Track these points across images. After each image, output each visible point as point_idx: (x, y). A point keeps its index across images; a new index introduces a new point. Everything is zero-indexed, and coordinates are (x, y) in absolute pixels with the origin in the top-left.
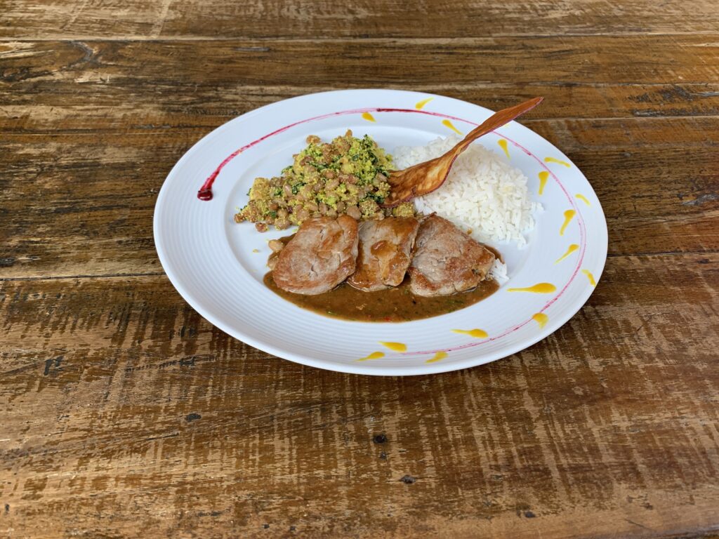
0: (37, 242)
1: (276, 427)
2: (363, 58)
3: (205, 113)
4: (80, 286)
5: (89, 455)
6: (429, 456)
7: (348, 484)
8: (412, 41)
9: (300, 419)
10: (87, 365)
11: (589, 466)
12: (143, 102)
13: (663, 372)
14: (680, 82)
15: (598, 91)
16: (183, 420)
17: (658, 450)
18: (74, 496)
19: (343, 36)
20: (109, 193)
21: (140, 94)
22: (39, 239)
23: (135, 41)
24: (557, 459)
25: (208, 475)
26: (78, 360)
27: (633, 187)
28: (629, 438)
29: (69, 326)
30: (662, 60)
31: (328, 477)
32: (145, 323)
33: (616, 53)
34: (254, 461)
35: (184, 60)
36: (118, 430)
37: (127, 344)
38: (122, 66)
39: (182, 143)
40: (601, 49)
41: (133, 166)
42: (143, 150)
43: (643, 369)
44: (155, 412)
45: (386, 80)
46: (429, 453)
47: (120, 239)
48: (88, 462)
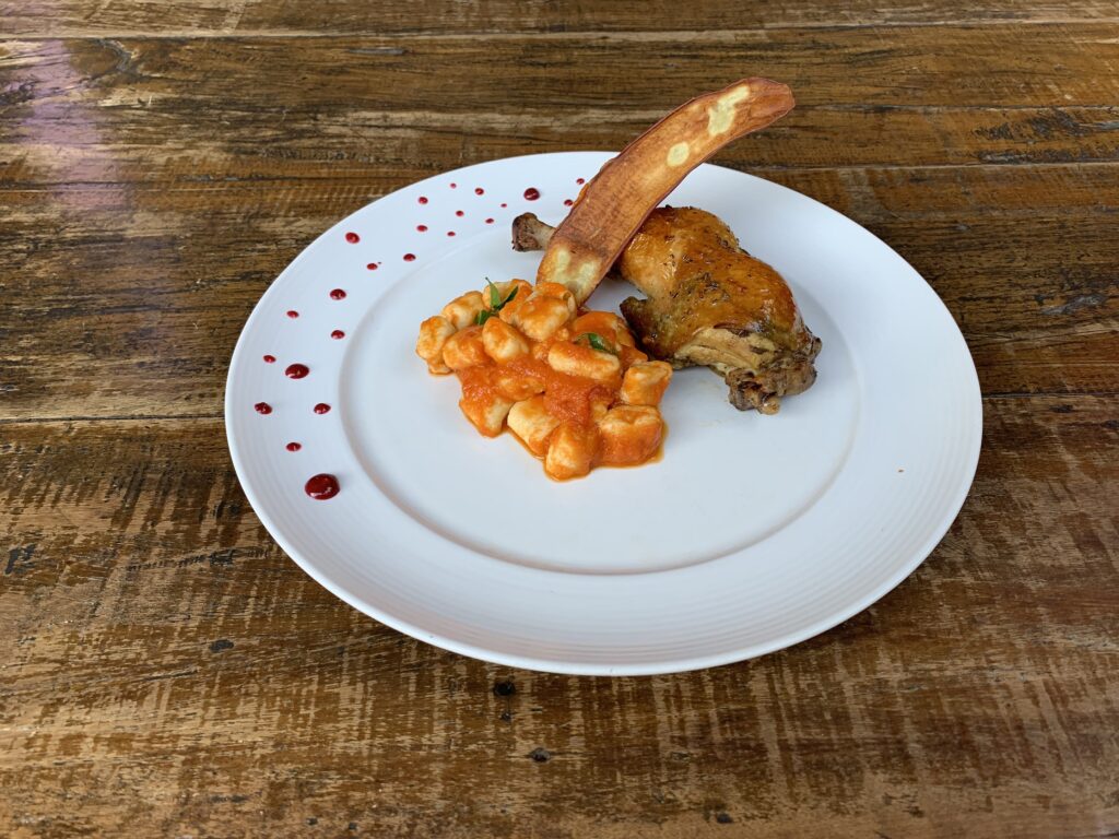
0: (17, 363)
1: (346, 665)
2: (552, 65)
3: (294, 156)
4: (73, 434)
5: (60, 701)
6: (577, 719)
7: (446, 760)
8: (633, 37)
9: (383, 654)
10: (71, 559)
11: (830, 743)
12: (200, 139)
13: (970, 593)
14: (1067, 104)
15: (927, 120)
16: (205, 650)
17: (947, 720)
18: (31, 763)
19: (523, 29)
20: (133, 285)
21: (197, 125)
22: (19, 358)
23: (197, 39)
24: (780, 730)
25: (234, 737)
26: (57, 550)
27: (965, 282)
28: (899, 699)
29: (50, 497)
30: (1041, 67)
31: (417, 747)
32: (166, 494)
33: (967, 56)
34: (306, 717)
35: (270, 69)
36: (106, 663)
37: (134, 529)
38: (173, 80)
39: (252, 205)
40: (941, 49)
41: (173, 241)
42: (192, 217)
43: (939, 587)
44: (165, 636)
45: (584, 101)
46: (578, 714)
47: (142, 360)
48: (56, 711)
